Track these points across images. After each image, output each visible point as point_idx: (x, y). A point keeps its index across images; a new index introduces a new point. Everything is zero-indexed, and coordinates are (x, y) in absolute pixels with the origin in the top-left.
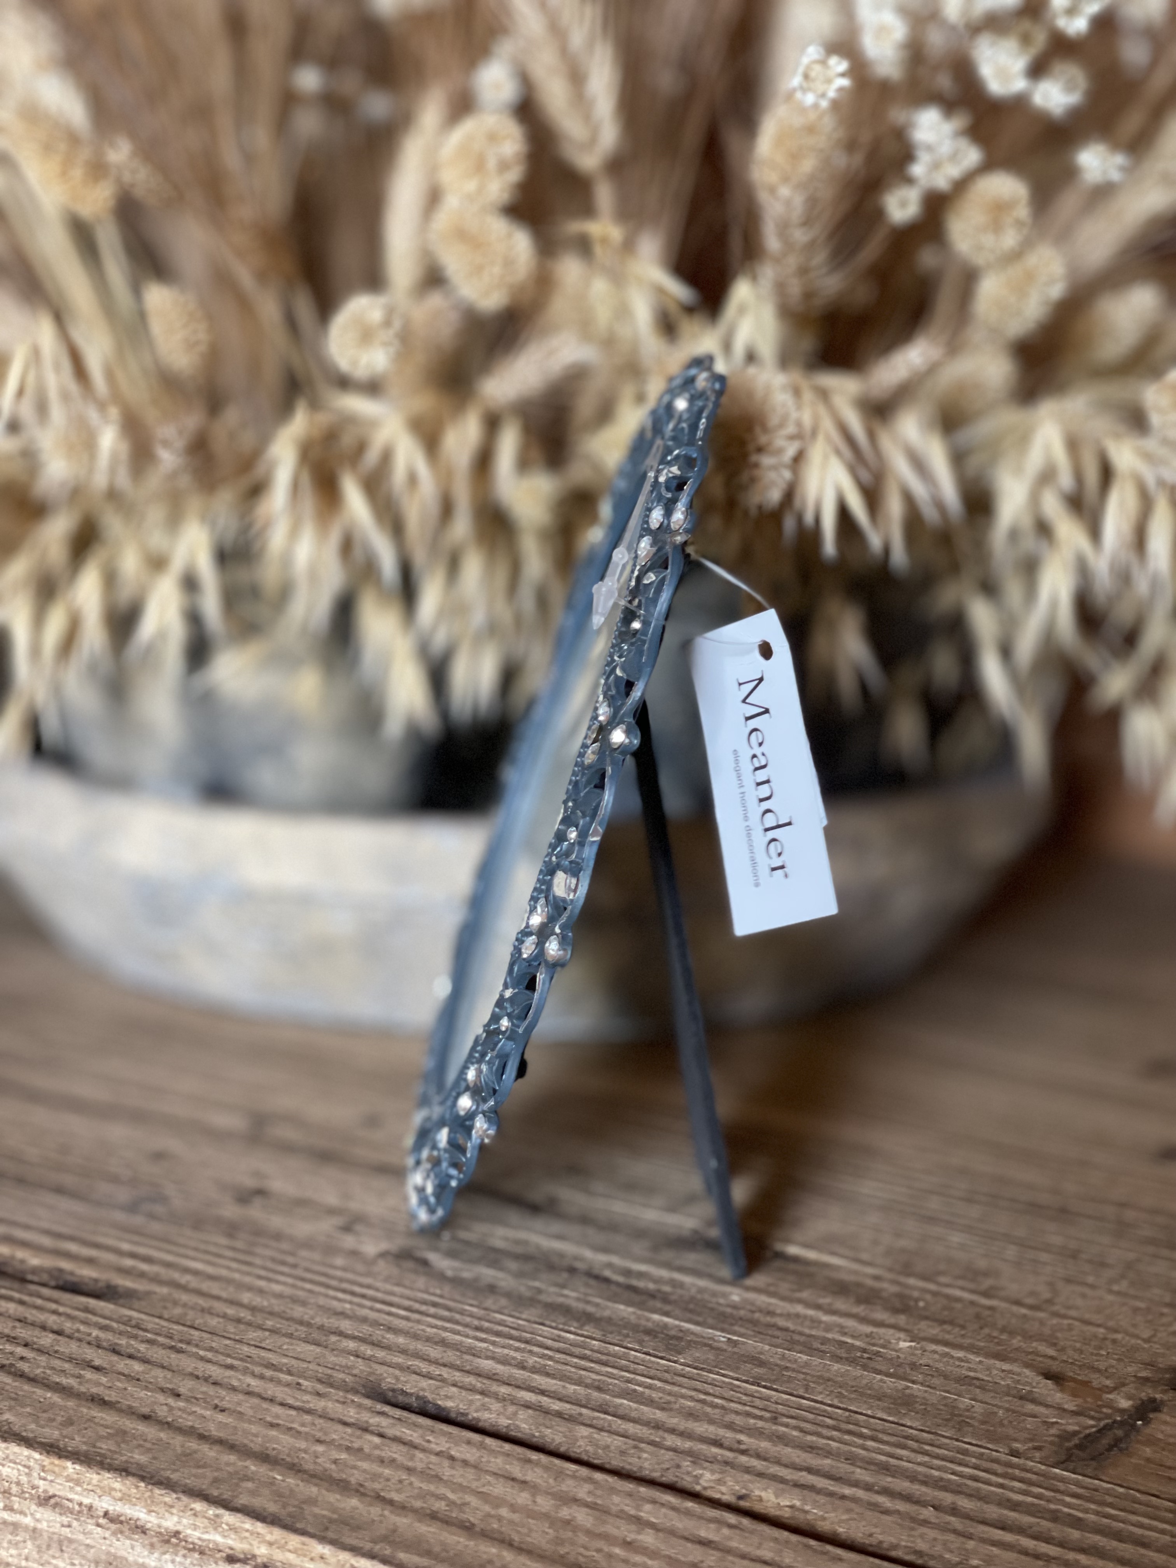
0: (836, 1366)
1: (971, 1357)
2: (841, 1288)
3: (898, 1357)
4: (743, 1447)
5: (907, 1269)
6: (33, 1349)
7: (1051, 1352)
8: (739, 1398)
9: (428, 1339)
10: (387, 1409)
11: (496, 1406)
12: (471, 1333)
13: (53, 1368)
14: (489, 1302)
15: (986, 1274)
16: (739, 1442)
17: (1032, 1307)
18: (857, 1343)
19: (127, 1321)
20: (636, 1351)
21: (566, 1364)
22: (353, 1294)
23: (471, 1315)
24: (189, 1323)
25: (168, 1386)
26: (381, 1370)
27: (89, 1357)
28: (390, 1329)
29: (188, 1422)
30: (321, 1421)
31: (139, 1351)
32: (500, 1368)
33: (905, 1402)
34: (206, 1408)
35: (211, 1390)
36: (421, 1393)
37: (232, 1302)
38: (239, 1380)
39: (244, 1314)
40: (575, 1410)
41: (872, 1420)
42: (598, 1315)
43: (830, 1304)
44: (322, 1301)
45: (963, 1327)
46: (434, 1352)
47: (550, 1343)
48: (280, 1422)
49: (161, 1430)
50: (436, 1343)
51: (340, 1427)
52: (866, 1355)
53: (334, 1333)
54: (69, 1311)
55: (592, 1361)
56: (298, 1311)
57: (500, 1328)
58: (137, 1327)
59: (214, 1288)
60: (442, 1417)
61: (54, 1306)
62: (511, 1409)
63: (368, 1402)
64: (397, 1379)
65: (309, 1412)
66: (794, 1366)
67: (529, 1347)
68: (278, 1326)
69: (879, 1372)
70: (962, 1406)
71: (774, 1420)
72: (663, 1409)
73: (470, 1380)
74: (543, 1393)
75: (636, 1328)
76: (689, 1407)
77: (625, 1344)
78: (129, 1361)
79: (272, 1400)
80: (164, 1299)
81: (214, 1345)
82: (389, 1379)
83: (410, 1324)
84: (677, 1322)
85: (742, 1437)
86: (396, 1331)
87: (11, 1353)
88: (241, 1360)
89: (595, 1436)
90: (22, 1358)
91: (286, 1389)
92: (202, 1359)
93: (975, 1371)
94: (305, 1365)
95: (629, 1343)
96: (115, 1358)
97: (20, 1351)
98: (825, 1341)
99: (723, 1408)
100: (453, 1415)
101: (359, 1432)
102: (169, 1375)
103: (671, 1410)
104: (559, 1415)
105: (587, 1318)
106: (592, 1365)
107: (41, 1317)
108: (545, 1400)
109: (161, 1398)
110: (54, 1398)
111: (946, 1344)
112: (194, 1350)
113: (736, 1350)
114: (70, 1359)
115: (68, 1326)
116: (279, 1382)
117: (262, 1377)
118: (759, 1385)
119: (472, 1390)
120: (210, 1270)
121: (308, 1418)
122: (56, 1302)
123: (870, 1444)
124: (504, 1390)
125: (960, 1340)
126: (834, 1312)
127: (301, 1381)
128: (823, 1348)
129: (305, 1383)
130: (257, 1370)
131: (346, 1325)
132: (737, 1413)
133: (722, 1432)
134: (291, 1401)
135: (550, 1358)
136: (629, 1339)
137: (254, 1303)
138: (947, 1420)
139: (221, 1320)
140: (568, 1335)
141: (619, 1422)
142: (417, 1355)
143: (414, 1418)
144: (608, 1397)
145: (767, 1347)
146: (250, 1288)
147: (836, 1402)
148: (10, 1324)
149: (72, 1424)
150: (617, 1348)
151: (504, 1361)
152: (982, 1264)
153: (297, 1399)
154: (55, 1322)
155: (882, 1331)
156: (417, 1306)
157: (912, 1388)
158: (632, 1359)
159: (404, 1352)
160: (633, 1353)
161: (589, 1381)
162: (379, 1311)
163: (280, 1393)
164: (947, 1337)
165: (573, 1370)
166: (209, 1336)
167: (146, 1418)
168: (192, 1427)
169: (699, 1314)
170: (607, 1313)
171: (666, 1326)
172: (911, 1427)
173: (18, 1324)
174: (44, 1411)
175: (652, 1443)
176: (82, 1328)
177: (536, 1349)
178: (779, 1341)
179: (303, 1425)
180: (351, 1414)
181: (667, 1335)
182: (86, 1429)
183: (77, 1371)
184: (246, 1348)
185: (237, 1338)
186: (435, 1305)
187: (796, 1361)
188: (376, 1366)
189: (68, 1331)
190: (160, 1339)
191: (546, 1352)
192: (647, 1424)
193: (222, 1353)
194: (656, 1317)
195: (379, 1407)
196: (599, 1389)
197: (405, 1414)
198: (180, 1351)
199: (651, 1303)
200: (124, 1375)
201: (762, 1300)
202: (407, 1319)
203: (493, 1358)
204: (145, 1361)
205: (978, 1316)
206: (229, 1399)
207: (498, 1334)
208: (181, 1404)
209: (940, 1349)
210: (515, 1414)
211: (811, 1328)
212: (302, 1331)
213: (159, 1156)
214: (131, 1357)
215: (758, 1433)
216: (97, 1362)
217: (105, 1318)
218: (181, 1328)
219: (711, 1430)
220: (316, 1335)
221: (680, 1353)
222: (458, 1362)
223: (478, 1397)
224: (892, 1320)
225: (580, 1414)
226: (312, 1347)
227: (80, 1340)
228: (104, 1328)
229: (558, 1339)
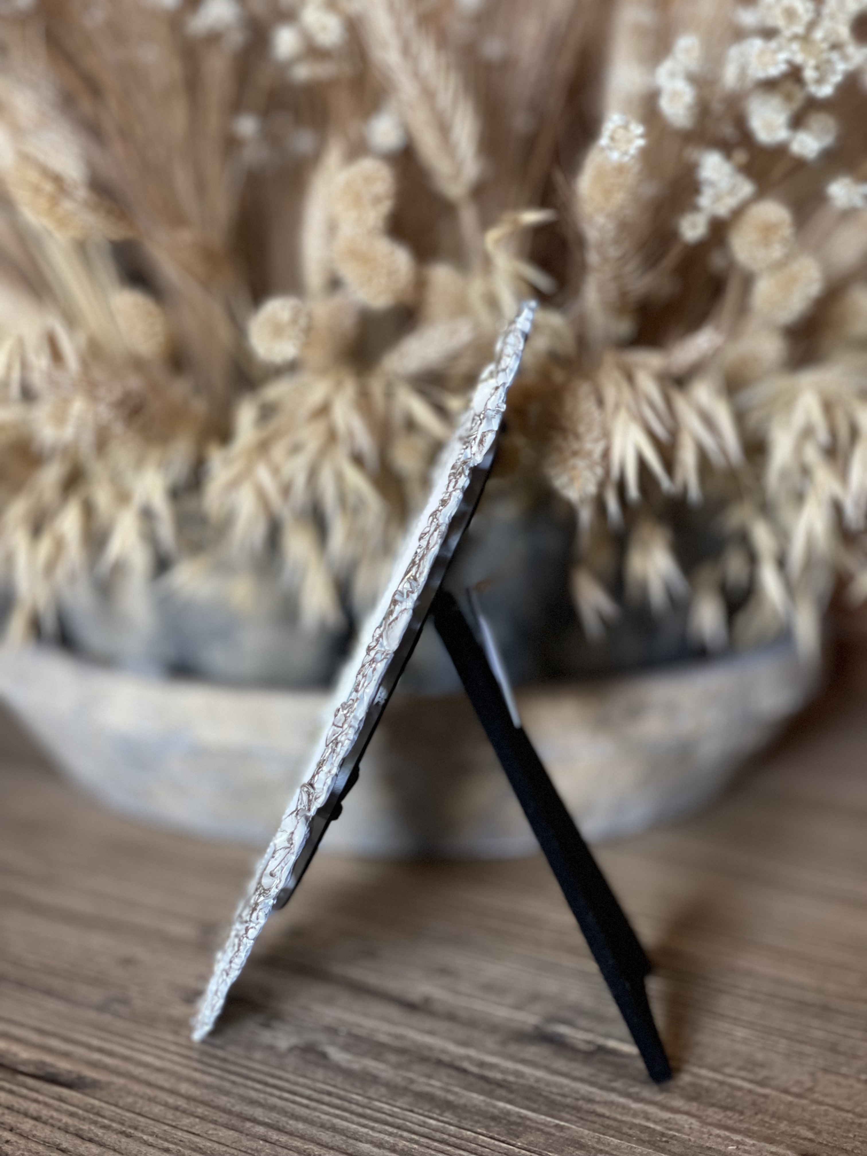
0: (640, 1149)
1: (747, 1140)
3: (690, 1140)
6: (17, 1133)
7: (810, 1135)
9: (322, 1126)
12: (355, 1119)
14: (371, 1091)
15: (762, 1066)
17: (797, 1095)
18: (658, 1128)
19: (91, 1109)
20: (483, 1135)
21: (428, 1148)
22: (266, 1084)
23: (357, 1104)
24: (137, 1111)
27: (58, 1141)
28: (292, 1116)
31: (97, 1136)
37: (173, 1092)
39: (182, 1103)
42: (456, 1103)
43: (637, 1093)
44: (242, 1091)
45: (742, 1113)
46: (326, 1137)
47: (416, 1128)
50: (328, 1129)
52: (664, 1139)
53: (249, 1120)
54: (47, 1100)
55: (449, 1145)
56: (223, 1101)
57: (378, 1115)
59: (160, 1079)
61: (36, 1095)
66: (607, 1149)
67: (400, 1132)
68: (206, 1113)
75: (484, 1115)
77: (475, 1129)
78: (88, 1145)
80: (120, 1089)
81: (156, 1130)
83: (309, 1111)
84: (517, 1109)
86: (299, 1118)
88: (174, 1143)
90: (7, 1142)
92: (145, 1143)
95: (480, 1128)
96: (78, 1141)
98: (632, 1126)
106: (449, 1148)
107: (25, 1105)
111: (727, 1128)
112: (140, 1135)
113: (562, 1134)
114: (44, 1143)
115: (45, 1113)
120: (157, 1063)
122: (38, 1091)
125: (739, 1125)
126: (641, 1101)
128: (631, 1132)
130: (187, 1152)
131: (258, 1113)
135: (416, 1142)
136: (479, 1125)
137: (189, 1093)
139: (162, 1108)
140: (431, 1121)
142: (311, 1139)
145: (586, 1132)
146: (188, 1080)
150: (469, 1133)
151: (380, 1145)
152: (760, 1056)
154: (35, 1109)
155: (678, 1117)
156: (316, 1095)
158: (480, 1142)
160: (481, 1137)
162: (286, 1100)
164: (730, 1122)
166: (152, 1122)
169: (535, 1102)
170: (463, 1101)
171: (508, 1113)
173: (6, 1111)
176: (56, 1115)
177: (405, 1134)
178: (597, 1126)
181: (509, 1121)
183: (48, 1153)
184: (180, 1133)
185: (174, 1124)
186: (330, 1094)
187: (609, 1144)
189: (44, 1118)
190: (114, 1125)
191: (414, 1136)
193: (161, 1138)
194: (501, 1104)
198: (129, 1136)
199: (498, 1092)
201: (584, 1089)
202: (307, 1107)
203: (371, 1143)
204: (102, 1145)
205: (754, 1103)
207: (376, 1120)
209: (723, 1133)
211: (622, 1114)
212: (224, 1118)
213: (127, 962)
214: (91, 1140)
216: (65, 1145)
217: (74, 1106)
218: (131, 1115)
220: (235, 1121)
221: (518, 1137)
222: (344, 1146)
224: (686, 1108)
226: (231, 1133)
227: (53, 1126)
228: (72, 1115)
229: (423, 1125)
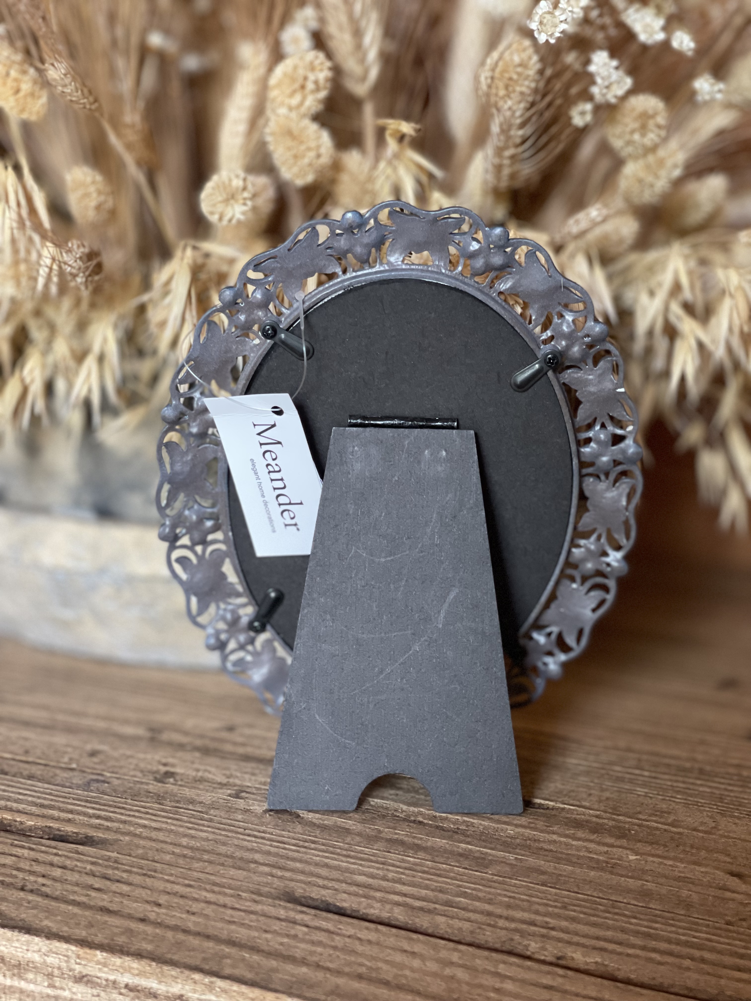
0: (592, 873)
1: (678, 864)
2: (578, 824)
3: (631, 866)
4: (551, 926)
5: (615, 811)
6: (49, 879)
7: (728, 859)
8: (537, 895)
9: (317, 864)
10: (304, 909)
11: (378, 905)
12: (344, 859)
13: (67, 891)
14: (348, 839)
15: (668, 813)
16: (547, 923)
17: (705, 832)
18: (601, 858)
19: (109, 859)
20: (457, 867)
21: (415, 877)
22: (256, 837)
23: (340, 848)
24: (151, 859)
25: (151, 899)
26: (292, 884)
27: (90, 883)
28: (288, 858)
29: (173, 922)
30: (263, 918)
31: (123, 878)
32: (370, 881)
33: (645, 894)
34: (182, 913)
35: (181, 901)
36: (323, 899)
37: (176, 845)
38: (198, 894)
39: (187, 852)
40: (432, 906)
41: (629, 906)
42: (424, 845)
43: (573, 834)
44: (236, 842)
45: (665, 846)
46: (324, 872)
47: (398, 863)
48: (236, 920)
49: (156, 928)
50: (323, 866)
51: (278, 922)
52: (609, 865)
53: (252, 862)
54: (66, 853)
55: (431, 874)
56: (222, 849)
57: (362, 855)
58: (116, 862)
59: (161, 836)
60: (341, 912)
61: (55, 851)
62: (388, 907)
63: (289, 905)
64: (305, 890)
65: (252, 912)
66: (565, 873)
67: (386, 867)
68: (212, 859)
69: (622, 876)
70: (683, 895)
71: (564, 908)
72: (489, 903)
73: (354, 889)
74: (405, 895)
75: (452, 853)
76: (506, 902)
77: (449, 863)
78: (118, 884)
79: (225, 906)
80: (129, 844)
81: (173, 872)
82: (299, 890)
83: (301, 855)
84: (478, 849)
85: (548, 919)
86: (294, 860)
87: (35, 882)
88: (194, 881)
89: (450, 922)
90: (44, 885)
91: (232, 899)
92: (168, 881)
93: (683, 872)
94: (240, 883)
95: (451, 862)
96: (108, 883)
97: (41, 880)
98: (579, 857)
99: (528, 901)
100: (349, 912)
101: (291, 925)
102: (149, 892)
103: (494, 904)
104: (421, 909)
105: (418, 848)
106: (432, 877)
107: (50, 858)
108: (408, 900)
109: (148, 907)
110: (76, 910)
111: (658, 856)
112: (161, 876)
113: (523, 865)
114: (77, 885)
115: (68, 863)
116: (225, 894)
117: (213, 892)
118: (546, 886)
119: (356, 895)
120: (154, 825)
121: (253, 917)
122: (55, 848)
123: (634, 921)
124: (378, 895)
125: (667, 854)
126: (579, 839)
127: (240, 893)
128: (579, 861)
129: (244, 895)
130: (208, 887)
131: (257, 857)
132: (539, 904)
133: (533, 917)
134: (237, 906)
135: (402, 873)
136: (450, 860)
137: (190, 845)
138: (678, 904)
139: (172, 856)
140: (409, 858)
141: (463, 912)
142: (312, 874)
143: (324, 914)
144: (450, 897)
145: (543, 862)
146: (185, 836)
147: (601, 895)
148: (28, 863)
149: (92, 926)
150: (444, 866)
151: (373, 876)
153: (241, 905)
154: (58, 861)
155: (615, 850)
156: (301, 843)
157: (647, 885)
158: (457, 872)
159: (303, 872)
160: (456, 868)
161: (433, 887)
162: (277, 847)
163: (228, 901)
164: (659, 852)
165: (420, 880)
166: (167, 866)
167: (142, 920)
168: (176, 925)
169: (491, 843)
170: (429, 844)
171: (471, 850)
172: (655, 909)
173: (33, 863)
174: (71, 919)
175: (489, 925)
176: (79, 864)
177: (390, 868)
178: (549, 858)
179: (251, 921)
180: (282, 913)
181: (474, 857)
182: (103, 929)
183: (85, 892)
184: (195, 874)
185: (187, 867)
186: (314, 842)
187: (565, 870)
188: (287, 882)
189: (70, 867)
190: (135, 870)
191: (398, 869)
192: (482, 912)
193: (180, 877)
194: (462, 845)
195: (299, 908)
196: (441, 891)
197: (318, 912)
198: (150, 876)
199: (456, 836)
200: (118, 893)
201: (528, 832)
202: (298, 852)
203: (365, 875)
204: (130, 884)
205: (672, 839)
206: (196, 907)
207: (362, 859)
208: (164, 911)
209: (656, 860)
210: (392, 909)
211: (567, 849)
212: (230, 861)
213: (93, 754)
214: (118, 881)
215: (558, 916)
216: (97, 886)
217: (92, 857)
218: (146, 862)
219: (526, 916)
220: (239, 863)
221: (487, 868)
222: (342, 878)
223: (363, 899)
224: (618, 843)
225: (435, 908)
226: (240, 872)
227: (80, 872)
228: (93, 863)
229: (403, 861)
